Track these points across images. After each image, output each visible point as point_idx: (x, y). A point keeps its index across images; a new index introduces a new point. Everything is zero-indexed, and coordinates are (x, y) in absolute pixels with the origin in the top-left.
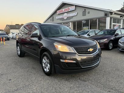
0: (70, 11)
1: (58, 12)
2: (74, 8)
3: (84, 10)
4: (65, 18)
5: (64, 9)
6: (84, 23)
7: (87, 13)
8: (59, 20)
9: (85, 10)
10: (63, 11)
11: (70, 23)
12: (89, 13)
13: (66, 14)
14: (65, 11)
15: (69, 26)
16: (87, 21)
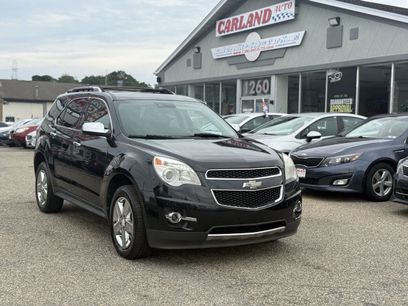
0: (272, 22)
1: (223, 28)
2: (292, 10)
3: (334, 22)
4: (252, 56)
5: (246, 16)
6: (333, 80)
7: (346, 34)
8: (224, 63)
9: (338, 19)
10: (245, 21)
11: (273, 79)
12: (354, 35)
13: (254, 37)
14: (250, 22)
15: (269, 92)
16: (348, 71)
